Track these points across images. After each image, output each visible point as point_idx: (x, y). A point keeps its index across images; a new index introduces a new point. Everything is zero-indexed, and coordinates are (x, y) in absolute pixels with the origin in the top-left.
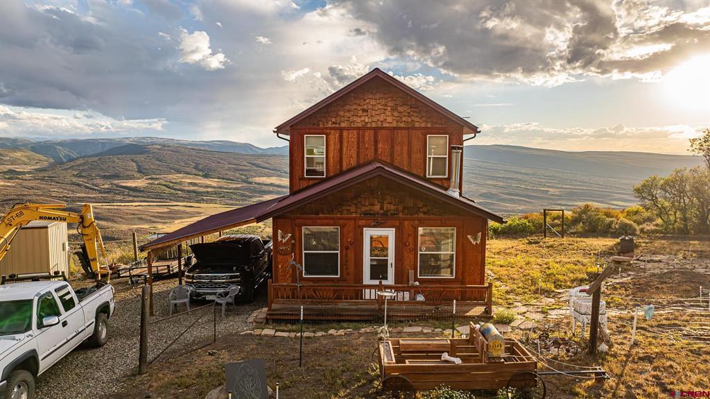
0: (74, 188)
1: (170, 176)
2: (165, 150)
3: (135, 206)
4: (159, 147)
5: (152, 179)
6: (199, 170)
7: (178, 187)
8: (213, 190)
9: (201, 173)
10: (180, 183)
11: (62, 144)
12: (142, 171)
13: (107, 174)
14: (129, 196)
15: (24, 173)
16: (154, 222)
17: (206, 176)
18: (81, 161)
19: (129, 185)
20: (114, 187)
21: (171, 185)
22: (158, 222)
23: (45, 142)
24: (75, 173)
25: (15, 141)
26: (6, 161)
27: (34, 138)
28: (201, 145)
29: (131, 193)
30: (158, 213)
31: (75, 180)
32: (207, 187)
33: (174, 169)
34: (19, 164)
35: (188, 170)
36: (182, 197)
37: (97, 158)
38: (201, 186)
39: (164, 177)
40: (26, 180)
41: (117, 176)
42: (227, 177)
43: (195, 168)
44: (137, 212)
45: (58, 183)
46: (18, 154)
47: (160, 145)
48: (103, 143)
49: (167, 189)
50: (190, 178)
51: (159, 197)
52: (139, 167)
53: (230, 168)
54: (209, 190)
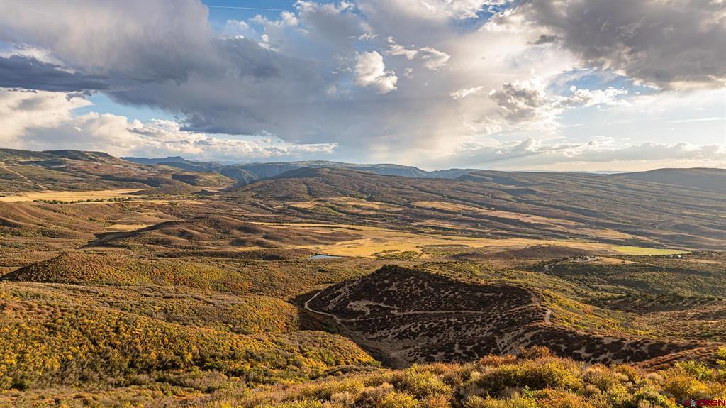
0: (252, 208)
1: (337, 199)
2: (333, 173)
3: (302, 226)
4: (329, 170)
5: (320, 201)
6: (364, 193)
7: (343, 209)
8: (375, 213)
9: (365, 196)
10: (345, 206)
11: (247, 167)
12: (312, 194)
13: (281, 195)
14: (299, 216)
15: (213, 193)
16: (317, 243)
17: (369, 199)
18: (260, 183)
19: (299, 206)
20: (286, 208)
21: (337, 207)
22: (321, 243)
23: (233, 166)
24: (254, 194)
25: (210, 164)
26: (201, 182)
27: (224, 162)
28: (368, 169)
29: (300, 214)
30: (322, 234)
31: (253, 200)
32: (370, 209)
33: (340, 192)
34: (210, 186)
35: (354, 192)
36: (345, 219)
37: (274, 181)
38: (364, 209)
39: (332, 200)
40: (214, 200)
41: (289, 198)
42: (390, 200)
43: (360, 191)
44: (303, 233)
45: (239, 203)
46: (210, 177)
47: (329, 168)
48: (281, 166)
49: (332, 211)
50: (354, 201)
51: (325, 219)
52: (309, 189)
53: (393, 191)
54: (371, 213)
